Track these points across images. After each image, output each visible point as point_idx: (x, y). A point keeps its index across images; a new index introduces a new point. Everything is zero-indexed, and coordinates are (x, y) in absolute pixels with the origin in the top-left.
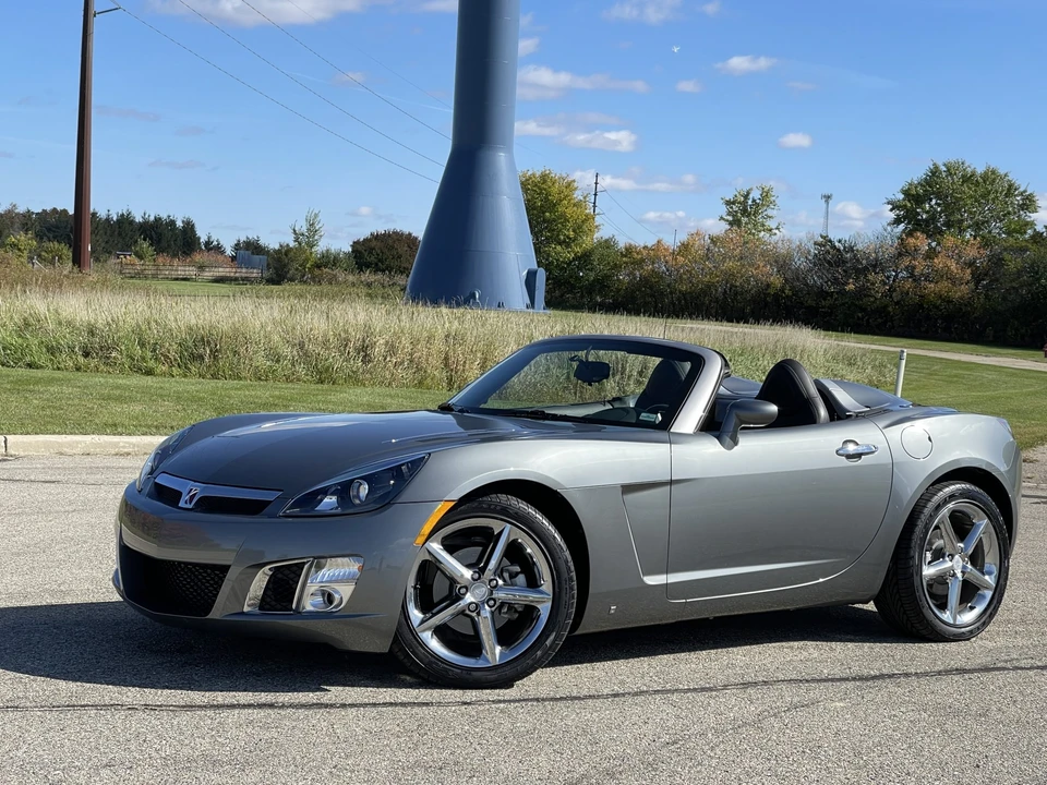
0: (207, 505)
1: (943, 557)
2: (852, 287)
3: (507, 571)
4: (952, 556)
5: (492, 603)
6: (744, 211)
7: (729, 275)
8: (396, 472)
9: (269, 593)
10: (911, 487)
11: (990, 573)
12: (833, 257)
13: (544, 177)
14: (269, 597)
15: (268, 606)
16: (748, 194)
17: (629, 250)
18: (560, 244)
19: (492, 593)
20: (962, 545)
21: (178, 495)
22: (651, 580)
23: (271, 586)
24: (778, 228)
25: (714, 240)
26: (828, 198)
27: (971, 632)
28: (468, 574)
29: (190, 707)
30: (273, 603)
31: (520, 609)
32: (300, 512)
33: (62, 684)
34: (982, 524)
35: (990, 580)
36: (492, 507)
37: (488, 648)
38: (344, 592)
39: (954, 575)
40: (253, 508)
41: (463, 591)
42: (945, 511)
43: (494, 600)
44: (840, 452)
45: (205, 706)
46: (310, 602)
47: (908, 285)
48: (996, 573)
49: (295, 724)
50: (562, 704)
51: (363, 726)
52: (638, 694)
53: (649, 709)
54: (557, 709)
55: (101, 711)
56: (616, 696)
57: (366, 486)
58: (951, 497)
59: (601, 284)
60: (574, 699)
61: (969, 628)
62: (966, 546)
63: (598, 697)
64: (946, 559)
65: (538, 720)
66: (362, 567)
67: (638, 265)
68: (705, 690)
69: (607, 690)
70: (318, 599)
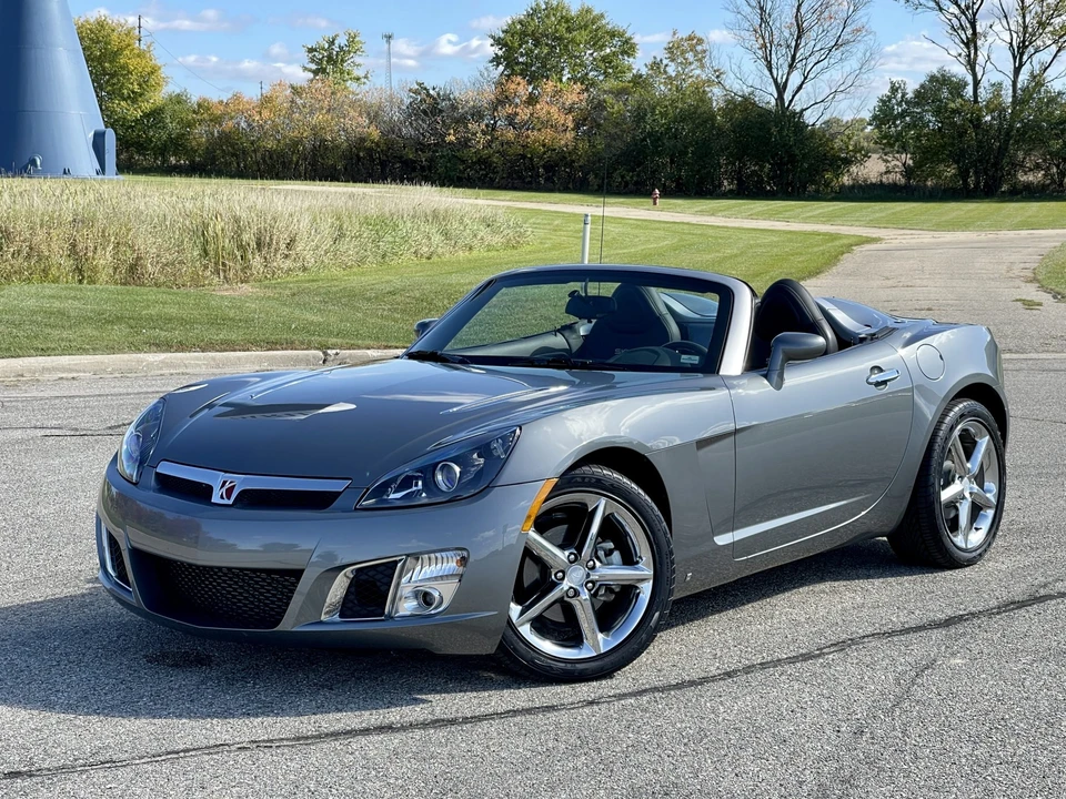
1: (953, 481)
2: (453, 138)
3: (602, 548)
4: (961, 477)
5: (590, 585)
6: (328, 60)
7: (319, 130)
8: (484, 448)
9: (352, 597)
10: (929, 412)
11: (990, 491)
12: (431, 107)
13: (101, 25)
14: (352, 602)
15: (349, 613)
16: (334, 40)
17: (203, 106)
18: (124, 99)
19: (588, 575)
20: (969, 465)
21: (209, 489)
22: (722, 540)
23: (353, 589)
24: (366, 77)
25: (296, 91)
26: (389, 37)
27: (980, 555)
28: (563, 555)
30: (357, 608)
31: (617, 590)
32: (376, 503)
34: (984, 442)
35: (992, 497)
36: (586, 480)
37: (589, 635)
38: (445, 592)
39: (964, 498)
40: (319, 502)
41: (560, 574)
42: (957, 432)
43: (593, 582)
44: (870, 381)
46: (407, 607)
47: (510, 134)
48: (996, 490)
49: (446, 751)
50: (690, 693)
51: (522, 746)
52: (748, 670)
53: (784, 689)
54: (694, 700)
55: (215, 756)
56: (729, 674)
57: (457, 469)
58: (962, 416)
59: (177, 144)
60: (692, 683)
61: (978, 552)
62: (973, 466)
63: (713, 679)
64: (957, 481)
65: (692, 717)
66: (463, 561)
67: (217, 120)
68: (806, 657)
69: (712, 668)
70: (414, 603)
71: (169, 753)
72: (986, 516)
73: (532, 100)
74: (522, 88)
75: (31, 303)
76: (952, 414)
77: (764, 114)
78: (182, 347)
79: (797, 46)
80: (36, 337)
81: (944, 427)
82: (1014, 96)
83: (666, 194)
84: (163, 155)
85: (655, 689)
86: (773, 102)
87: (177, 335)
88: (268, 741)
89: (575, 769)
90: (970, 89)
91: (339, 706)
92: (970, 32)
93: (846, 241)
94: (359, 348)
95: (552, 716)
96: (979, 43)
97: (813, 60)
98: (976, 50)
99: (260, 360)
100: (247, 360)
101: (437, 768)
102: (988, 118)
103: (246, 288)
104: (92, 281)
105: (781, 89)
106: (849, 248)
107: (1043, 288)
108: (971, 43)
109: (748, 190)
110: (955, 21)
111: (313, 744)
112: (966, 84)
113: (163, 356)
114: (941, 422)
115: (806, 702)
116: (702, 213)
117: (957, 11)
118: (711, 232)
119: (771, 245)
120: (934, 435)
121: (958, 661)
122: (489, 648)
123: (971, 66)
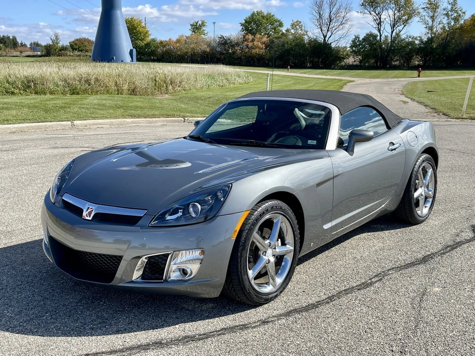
0: (100, 218)
1: (418, 188)
2: (231, 51)
4: (421, 187)
6: (197, 28)
7: (193, 49)
9: (147, 269)
12: (225, 42)
13: (132, 19)
14: (147, 272)
15: (146, 278)
16: (198, 22)
17: (161, 42)
18: (139, 40)
20: (424, 181)
21: (82, 211)
22: (326, 227)
23: (148, 266)
24: (207, 34)
25: (187, 38)
26: (214, 23)
30: (150, 275)
32: (159, 223)
34: (430, 172)
35: (431, 193)
38: (193, 268)
39: (422, 195)
40: (132, 221)
42: (421, 168)
44: (389, 149)
46: (174, 275)
47: (247, 50)
48: (433, 191)
54: (315, 321)
56: (330, 299)
57: (200, 207)
58: (423, 161)
59: (153, 53)
60: (313, 306)
61: (426, 217)
62: (426, 182)
63: (323, 302)
64: (420, 189)
65: (315, 336)
66: (203, 252)
67: (164, 46)
68: (365, 285)
69: (322, 294)
70: (178, 273)
72: (429, 201)
73: (253, 40)
74: (250, 37)
75: (96, 101)
76: (419, 161)
77: (320, 44)
78: (139, 116)
79: (330, 24)
80: (93, 113)
81: (416, 166)
82: (391, 40)
83: (292, 67)
84: (149, 56)
86: (322, 41)
87: (139, 112)
90: (379, 38)
92: (379, 20)
93: (344, 82)
94: (195, 117)
95: (244, 334)
96: (382, 24)
97: (334, 28)
98: (381, 25)
99: (163, 121)
100: (159, 121)
102: (384, 46)
103: (167, 96)
104: (122, 94)
105: (325, 37)
106: (345, 84)
107: (406, 96)
108: (379, 24)
109: (315, 66)
110: (375, 18)
112: (378, 36)
113: (132, 120)
114: (415, 164)
115: (371, 324)
116: (302, 73)
117: (375, 15)
118: (304, 79)
119: (323, 83)
120: (413, 170)
121: (437, 289)
122: (216, 294)
123: (379, 30)
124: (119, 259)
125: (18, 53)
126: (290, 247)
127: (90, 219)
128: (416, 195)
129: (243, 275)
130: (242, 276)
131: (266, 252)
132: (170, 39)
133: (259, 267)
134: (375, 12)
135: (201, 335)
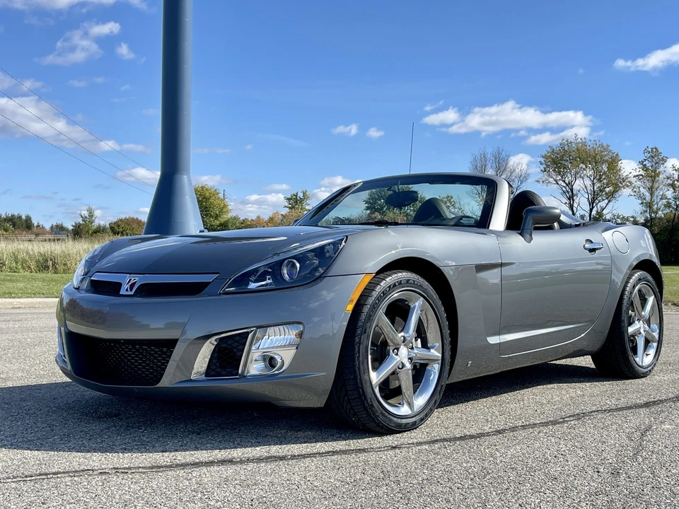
0: (147, 291)
1: (634, 322)
4: (638, 320)
5: (409, 361)
6: (295, 202)
8: (320, 252)
9: (215, 361)
11: (655, 331)
13: (203, 188)
14: (215, 364)
15: (213, 373)
16: (297, 194)
17: (245, 221)
18: (212, 218)
20: (643, 313)
21: (119, 285)
22: (493, 340)
23: (216, 355)
25: (283, 216)
27: (650, 371)
29: (157, 468)
30: (218, 370)
32: (236, 290)
33: (27, 453)
34: (651, 300)
35: (656, 335)
37: (407, 399)
38: (286, 357)
39: (640, 333)
40: (194, 289)
41: (395, 352)
42: (636, 290)
44: (586, 247)
45: (171, 466)
46: (255, 367)
48: (658, 331)
49: (269, 479)
50: (471, 443)
51: (334, 478)
52: (514, 429)
53: (544, 442)
54: (475, 448)
55: (76, 479)
56: (499, 432)
57: (298, 265)
58: (640, 279)
60: (472, 437)
61: (649, 369)
62: (645, 313)
63: (488, 434)
64: (636, 322)
65: (475, 459)
66: (300, 335)
68: (554, 423)
69: (486, 428)
70: (261, 365)
71: (40, 475)
72: (652, 347)
76: (634, 278)
81: (629, 285)
85: (445, 440)
88: (127, 468)
89: (377, 497)
91: (198, 446)
95: (362, 456)
96: (575, 198)
101: (256, 493)
108: (571, 198)
110: (564, 189)
111: (162, 472)
114: (627, 282)
115: (564, 451)
120: (624, 290)
121: (669, 426)
122: (318, 402)
123: (571, 207)
124: (172, 343)
125: (33, 237)
126: (436, 353)
127: (132, 293)
128: (631, 330)
129: (362, 373)
130: (360, 375)
131: (398, 349)
132: (258, 217)
133: (386, 370)
134: (564, 181)
135: (295, 456)
